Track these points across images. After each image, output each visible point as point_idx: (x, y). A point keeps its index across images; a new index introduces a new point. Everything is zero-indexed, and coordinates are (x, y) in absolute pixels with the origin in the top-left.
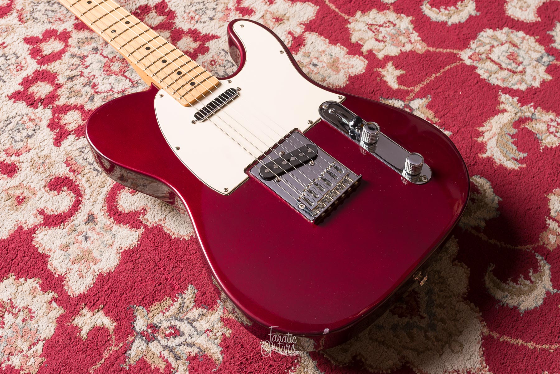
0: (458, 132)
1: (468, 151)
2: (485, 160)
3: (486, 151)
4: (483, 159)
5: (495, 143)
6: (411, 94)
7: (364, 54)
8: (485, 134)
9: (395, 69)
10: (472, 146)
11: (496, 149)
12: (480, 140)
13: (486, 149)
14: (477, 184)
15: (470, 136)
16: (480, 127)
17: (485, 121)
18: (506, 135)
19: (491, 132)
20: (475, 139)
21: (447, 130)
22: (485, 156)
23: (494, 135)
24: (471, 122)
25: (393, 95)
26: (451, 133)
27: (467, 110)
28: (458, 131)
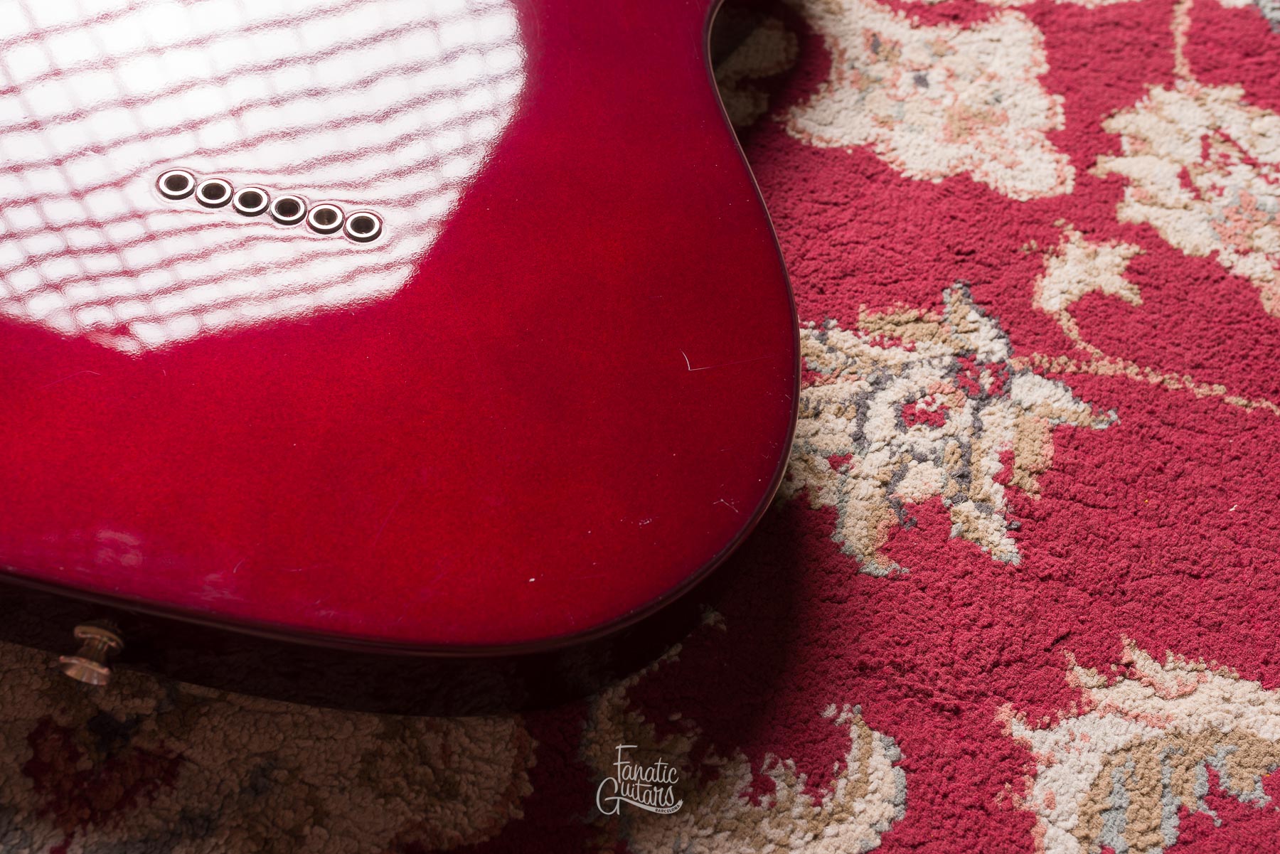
0: (1043, 579)
1: (987, 658)
2: (997, 743)
3: (1046, 727)
4: (997, 733)
5: (1121, 742)
6: (1063, 359)
7: (1092, 171)
8: (1127, 686)
9: (1122, 269)
10: (1021, 659)
11: (1095, 760)
12: (1081, 676)
13: (1054, 719)
14: (853, 766)
15: (1063, 630)
16: (1140, 645)
17: (1190, 655)
18: (1199, 770)
19: (1157, 702)
20: (1071, 657)
21: (1018, 540)
22: (1019, 730)
23: (1160, 721)
24: (1132, 605)
25: (1008, 311)
26: (1016, 561)
27: (1178, 566)
28: (1050, 576)
